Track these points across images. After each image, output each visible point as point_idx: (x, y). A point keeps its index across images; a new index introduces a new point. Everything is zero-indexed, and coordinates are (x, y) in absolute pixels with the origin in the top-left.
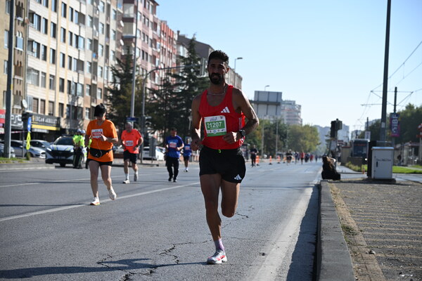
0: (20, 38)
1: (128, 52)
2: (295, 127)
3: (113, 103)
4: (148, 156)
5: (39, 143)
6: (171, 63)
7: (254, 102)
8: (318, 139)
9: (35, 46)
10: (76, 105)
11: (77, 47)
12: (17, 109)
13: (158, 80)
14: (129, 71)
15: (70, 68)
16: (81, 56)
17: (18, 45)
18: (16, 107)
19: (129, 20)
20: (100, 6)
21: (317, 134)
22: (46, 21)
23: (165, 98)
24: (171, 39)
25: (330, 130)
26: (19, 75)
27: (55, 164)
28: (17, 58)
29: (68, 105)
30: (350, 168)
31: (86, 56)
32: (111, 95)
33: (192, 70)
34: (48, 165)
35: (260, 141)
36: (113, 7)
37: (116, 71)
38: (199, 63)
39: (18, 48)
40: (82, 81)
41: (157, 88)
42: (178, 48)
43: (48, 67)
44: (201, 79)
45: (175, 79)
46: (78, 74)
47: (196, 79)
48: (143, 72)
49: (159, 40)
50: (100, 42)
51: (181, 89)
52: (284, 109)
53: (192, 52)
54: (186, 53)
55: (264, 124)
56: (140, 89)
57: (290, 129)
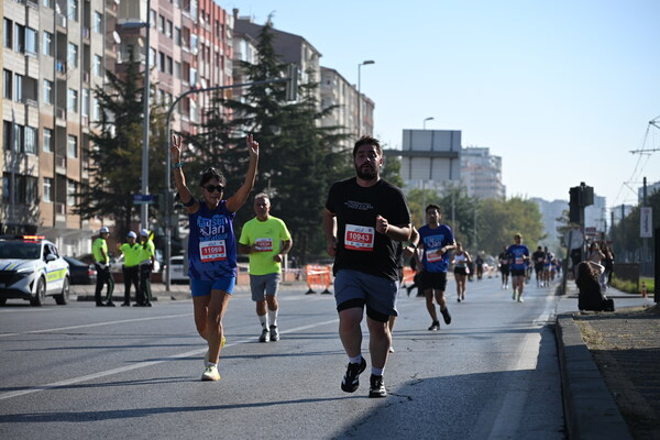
1: (132, 57)
2: (491, 203)
3: (101, 165)
4: (181, 276)
6: (224, 76)
7: (402, 153)
8: (541, 227)
10: (21, 171)
11: (22, 50)
13: (196, 113)
14: (134, 97)
15: (9, 95)
16: (30, 68)
21: (539, 217)
23: (211, 150)
24: (220, 27)
25: (568, 208)
29: (5, 174)
30: (614, 286)
31: (41, 69)
32: (97, 148)
33: (268, 91)
37: (107, 98)
38: (282, 75)
41: (194, 131)
42: (236, 46)
44: (287, 108)
45: (231, 111)
46: (26, 107)
47: (276, 109)
48: (163, 98)
49: (195, 31)
50: (70, 38)
51: (245, 132)
52: (466, 167)
53: (267, 52)
54: (253, 54)
55: (425, 199)
56: (158, 134)
57: (480, 207)
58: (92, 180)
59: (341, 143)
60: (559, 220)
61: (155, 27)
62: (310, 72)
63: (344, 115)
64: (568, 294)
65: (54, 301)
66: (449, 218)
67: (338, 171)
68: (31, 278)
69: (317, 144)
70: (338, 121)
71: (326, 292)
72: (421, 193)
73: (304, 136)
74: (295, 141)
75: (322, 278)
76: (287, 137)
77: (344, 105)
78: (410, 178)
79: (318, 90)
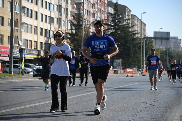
0: (17, 6)
1: (79, 12)
2: (178, 52)
3: (71, 41)
5: (29, 65)
6: (104, 17)
7: (154, 38)
9: (26, 10)
10: (49, 42)
11: (50, 10)
12: (16, 46)
14: (80, 22)
15: (46, 22)
16: (52, 15)
17: (16, 10)
18: (15, 45)
24: (103, 3)
26: (17, 27)
27: (38, 77)
28: (16, 17)
29: (45, 43)
31: (55, 15)
32: (70, 36)
33: (116, 21)
34: (34, 77)
37: (73, 23)
38: (121, 16)
39: (16, 12)
40: (53, 29)
42: (108, 8)
43: (33, 22)
44: (122, 25)
45: (106, 26)
46: (51, 25)
47: (119, 26)
48: (88, 23)
49: (97, 4)
50: (63, 6)
51: (110, 32)
52: (171, 42)
53: (116, 10)
54: (112, 11)
55: (160, 51)
56: (86, 33)
57: (175, 53)
59: (137, 35)
61: (86, 3)
62: (128, 15)
63: (138, 28)
66: (166, 56)
67: (136, 43)
69: (130, 36)
70: (136, 29)
71: (132, 76)
73: (126, 33)
74: (124, 35)
75: (131, 72)
76: (121, 33)
77: (138, 25)
78: (156, 45)
79: (130, 21)
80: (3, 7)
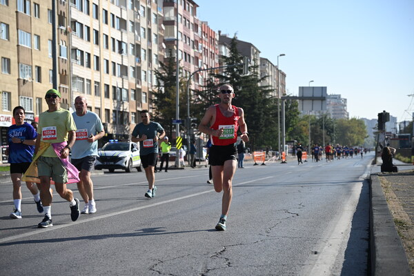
0: (64, 47)
1: (171, 55)
2: (342, 121)
3: (158, 106)
6: (214, 63)
7: (299, 98)
8: (365, 132)
9: (79, 54)
10: (121, 110)
11: (120, 52)
13: (202, 81)
14: (172, 74)
15: (114, 74)
16: (124, 61)
17: (62, 54)
19: (169, 23)
20: (141, 11)
21: (365, 127)
22: (88, 28)
23: (209, 98)
24: (212, 39)
25: (377, 123)
26: (65, 84)
27: (103, 170)
28: (61, 67)
29: (114, 111)
30: (400, 160)
31: (129, 60)
32: (156, 98)
33: (235, 69)
34: (97, 171)
35: (307, 137)
36: (153, 11)
37: (160, 74)
38: (242, 61)
39: (62, 57)
40: (126, 86)
41: (201, 89)
42: (220, 48)
43: (92, 73)
44: (244, 78)
45: (218, 79)
46: (123, 79)
47: (239, 78)
48: (186, 74)
49: (201, 42)
50: (142, 46)
52: (329, 104)
53: (234, 51)
54: (228, 52)
55: (310, 119)
56: (184, 91)
57: (336, 123)
58: (154, 113)
59: (270, 94)
60: (374, 128)
61: (181, 40)
62: (254, 60)
63: (272, 80)
64: (377, 164)
65: (136, 170)
66: (322, 128)
67: (269, 107)
68: (125, 159)
69: (259, 95)
70: (269, 83)
71: (263, 164)
72: (308, 117)
73: (252, 91)
74: (248, 93)
75: (261, 158)
76: (244, 91)
77: (271, 76)
78: (303, 110)
79: (259, 69)
80: (40, 50)
